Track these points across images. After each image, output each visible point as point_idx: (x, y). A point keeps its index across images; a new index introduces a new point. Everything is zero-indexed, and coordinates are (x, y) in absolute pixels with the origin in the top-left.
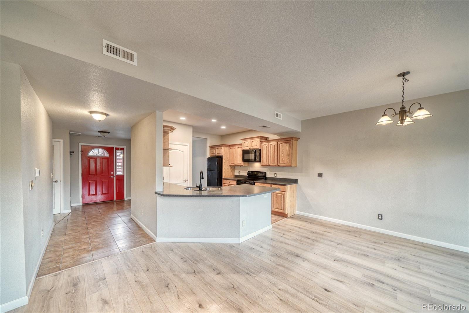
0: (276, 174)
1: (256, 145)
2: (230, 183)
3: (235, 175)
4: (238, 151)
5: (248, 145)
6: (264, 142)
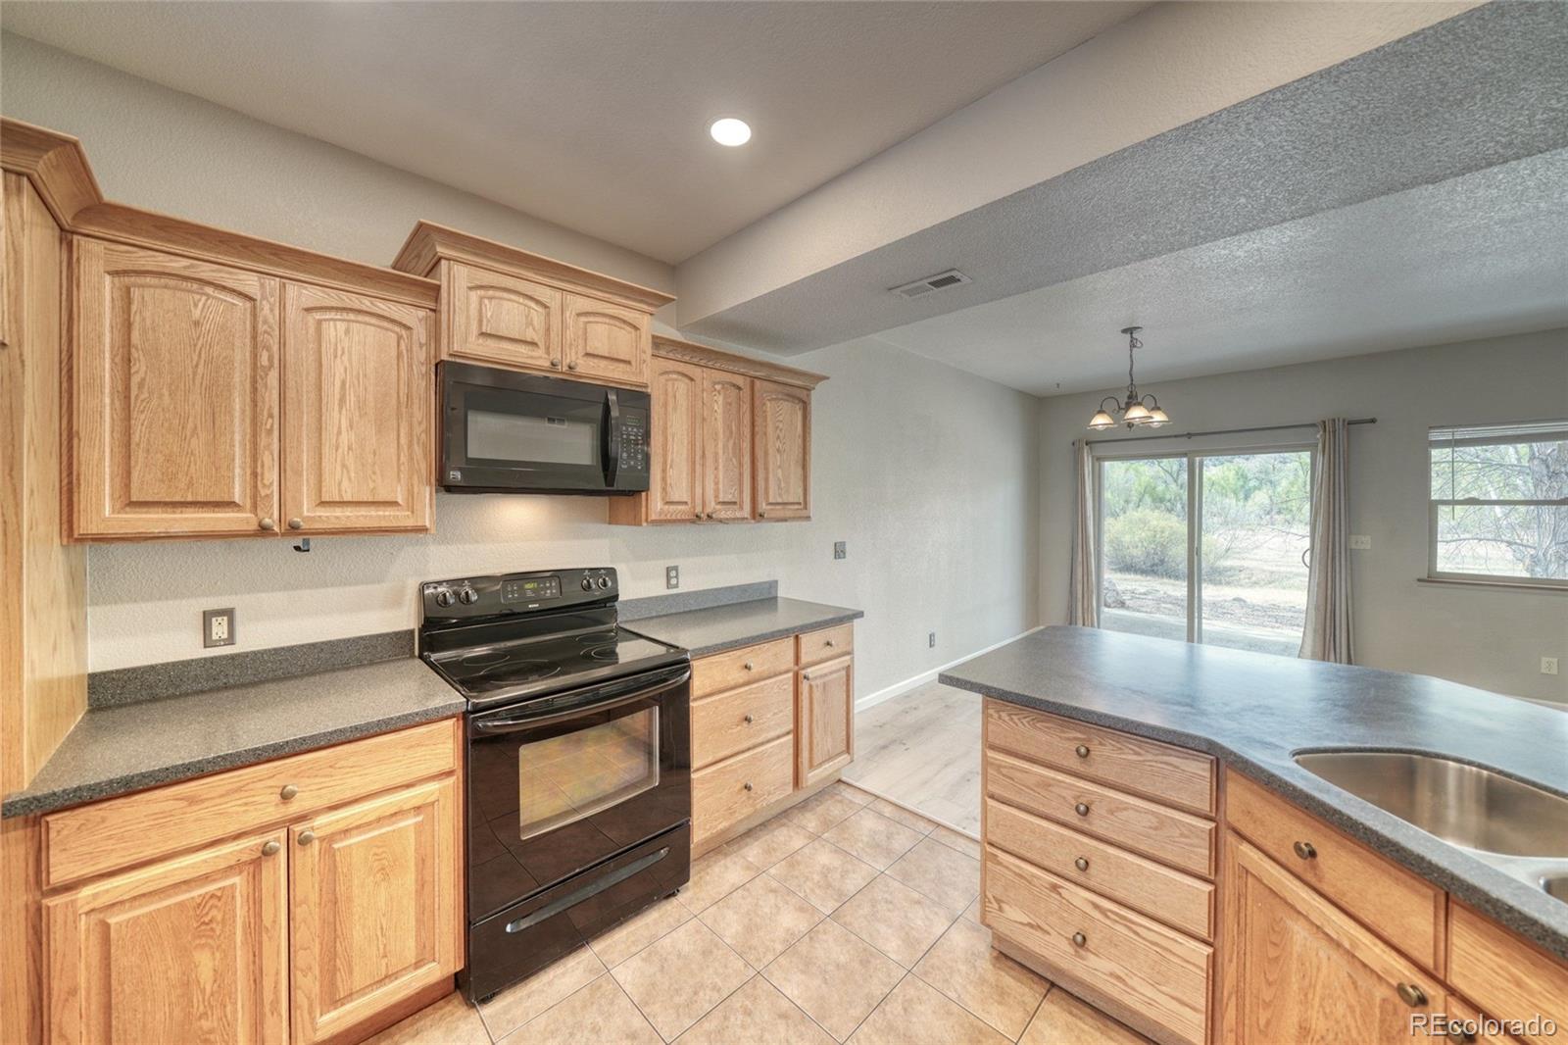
1: (624, 355)
2: (302, 803)
3: (99, 681)
4: (339, 348)
5: (531, 328)
6: (672, 348)
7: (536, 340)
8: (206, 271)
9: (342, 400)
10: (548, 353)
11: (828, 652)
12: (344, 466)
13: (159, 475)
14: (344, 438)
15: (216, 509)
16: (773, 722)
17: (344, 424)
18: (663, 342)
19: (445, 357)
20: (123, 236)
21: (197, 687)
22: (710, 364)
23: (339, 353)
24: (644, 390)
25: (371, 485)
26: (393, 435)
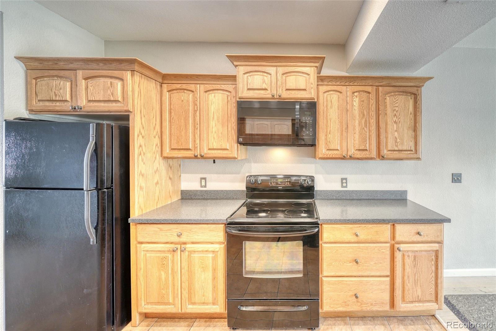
0: (346, 179)
1: (303, 87)
2: (183, 239)
3: (183, 192)
4: (212, 102)
5: (264, 83)
6: (330, 80)
7: (266, 88)
8: (184, 86)
9: (213, 118)
10: (271, 92)
11: (418, 238)
12: (214, 138)
13: (176, 142)
14: (214, 130)
15: (187, 151)
16: (375, 268)
17: (214, 125)
18: (324, 78)
19: (238, 100)
20: (170, 82)
21: (199, 198)
22: (351, 84)
23: (213, 103)
24: (313, 101)
25: (221, 143)
26: (226, 127)
